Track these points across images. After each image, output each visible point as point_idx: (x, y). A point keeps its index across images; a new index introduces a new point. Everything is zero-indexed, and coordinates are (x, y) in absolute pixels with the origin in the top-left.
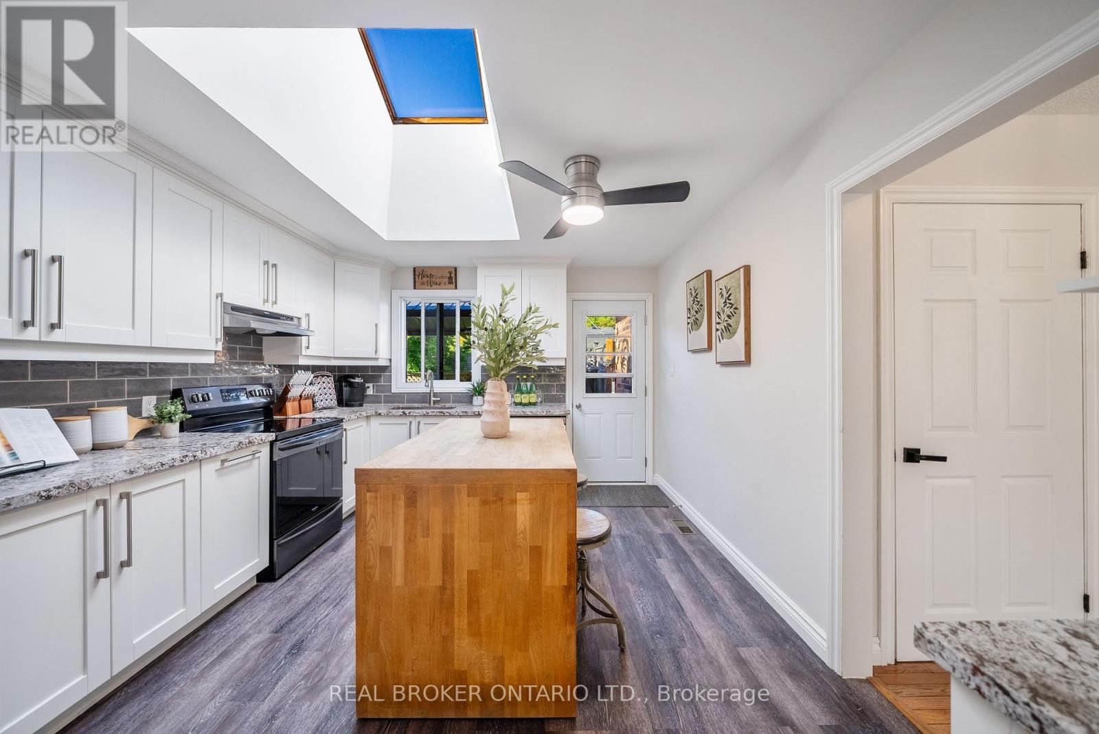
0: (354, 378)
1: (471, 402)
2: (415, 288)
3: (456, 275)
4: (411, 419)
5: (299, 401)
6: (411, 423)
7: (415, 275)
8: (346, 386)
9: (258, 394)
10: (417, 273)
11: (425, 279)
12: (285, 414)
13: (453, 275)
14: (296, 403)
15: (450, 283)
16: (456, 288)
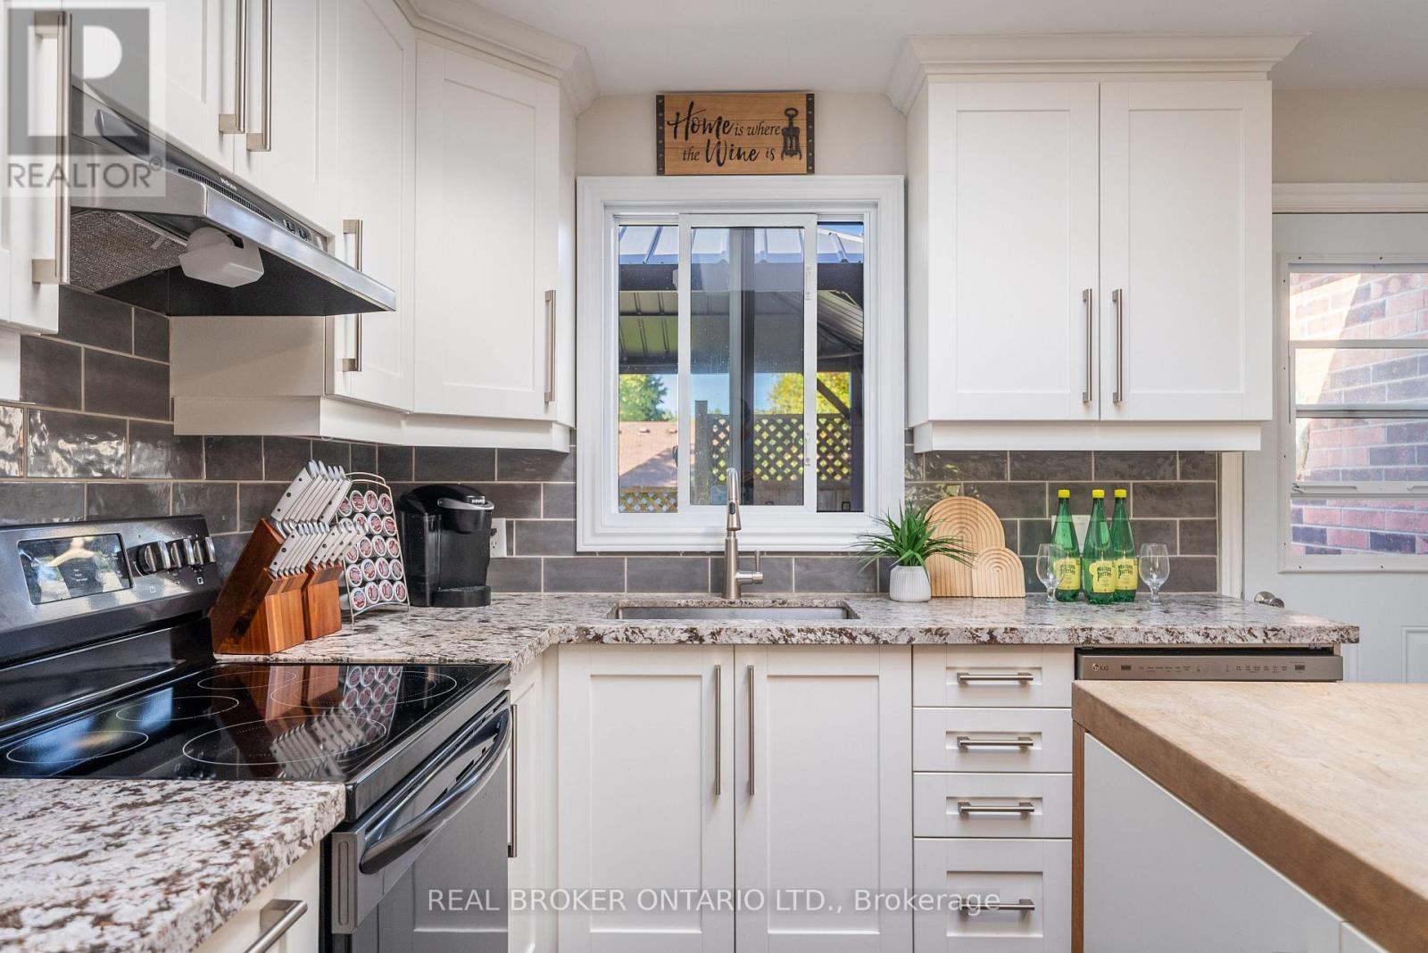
0: (462, 498)
1: (882, 588)
2: (661, 171)
3: (810, 120)
4: (717, 658)
5: (304, 588)
6: (717, 672)
7: (660, 121)
8: (434, 529)
9: (168, 564)
10: (670, 116)
11: (698, 139)
12: (262, 644)
13: (800, 123)
14: (294, 597)
15: (790, 150)
16: (811, 169)
